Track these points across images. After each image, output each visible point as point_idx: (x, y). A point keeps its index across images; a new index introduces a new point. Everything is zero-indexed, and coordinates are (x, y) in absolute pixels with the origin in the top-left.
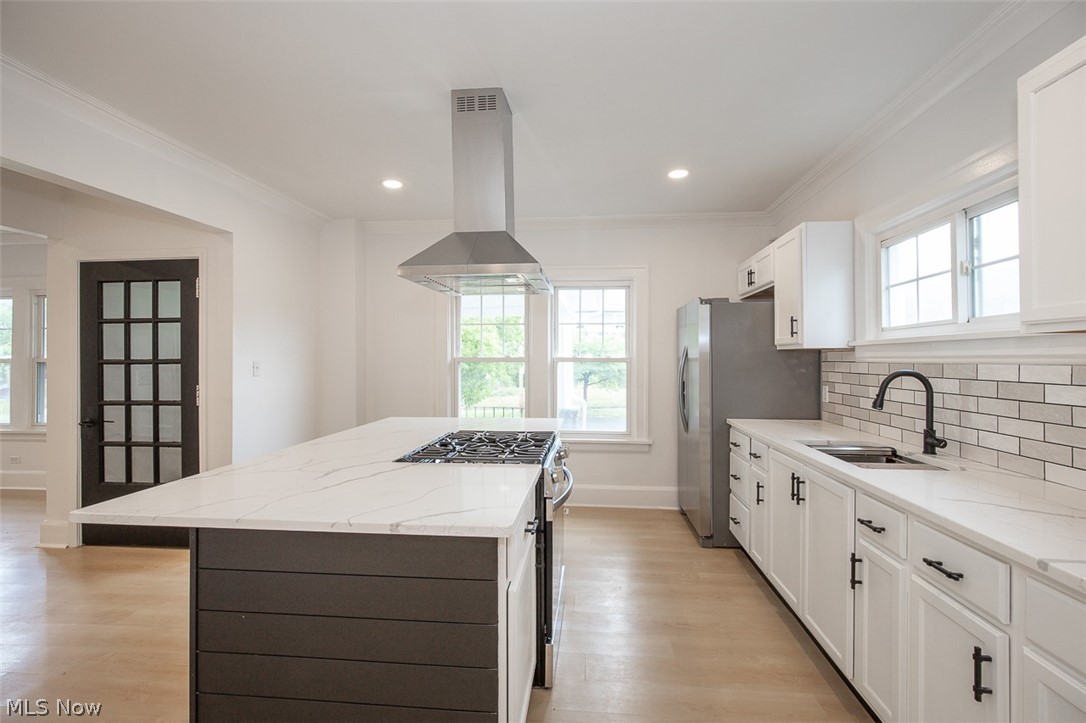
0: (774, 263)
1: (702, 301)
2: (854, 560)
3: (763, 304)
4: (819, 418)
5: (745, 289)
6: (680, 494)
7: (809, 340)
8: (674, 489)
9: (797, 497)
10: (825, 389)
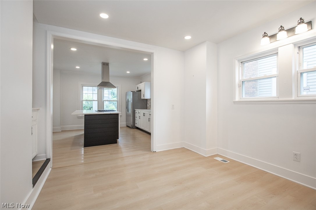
0: (141, 86)
1: (131, 91)
2: (149, 119)
3: (140, 92)
4: (147, 109)
5: (137, 90)
6: (126, 123)
7: (146, 98)
8: (125, 123)
9: (144, 115)
10: (148, 105)
